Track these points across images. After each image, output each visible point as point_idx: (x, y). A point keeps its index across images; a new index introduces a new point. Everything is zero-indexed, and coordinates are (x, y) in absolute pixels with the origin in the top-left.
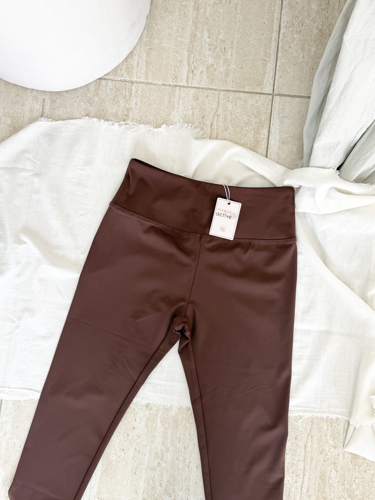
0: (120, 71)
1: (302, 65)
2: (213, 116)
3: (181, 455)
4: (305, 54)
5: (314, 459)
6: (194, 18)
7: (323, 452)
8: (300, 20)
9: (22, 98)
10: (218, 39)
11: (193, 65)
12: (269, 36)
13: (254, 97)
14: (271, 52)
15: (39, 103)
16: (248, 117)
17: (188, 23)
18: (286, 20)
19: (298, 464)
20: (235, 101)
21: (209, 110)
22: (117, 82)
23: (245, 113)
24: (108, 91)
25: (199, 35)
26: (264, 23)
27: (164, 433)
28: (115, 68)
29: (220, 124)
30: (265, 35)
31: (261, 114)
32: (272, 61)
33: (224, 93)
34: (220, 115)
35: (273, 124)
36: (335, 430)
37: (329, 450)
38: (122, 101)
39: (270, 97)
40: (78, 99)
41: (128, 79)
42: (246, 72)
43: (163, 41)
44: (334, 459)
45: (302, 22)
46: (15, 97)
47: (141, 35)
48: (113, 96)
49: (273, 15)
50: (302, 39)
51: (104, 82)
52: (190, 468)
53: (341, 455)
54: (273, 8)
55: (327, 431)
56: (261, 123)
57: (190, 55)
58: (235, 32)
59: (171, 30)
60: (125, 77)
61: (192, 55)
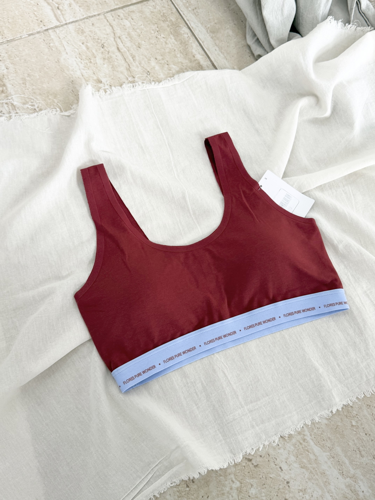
29: (129, 44)
34: (122, 35)
35: (188, 20)
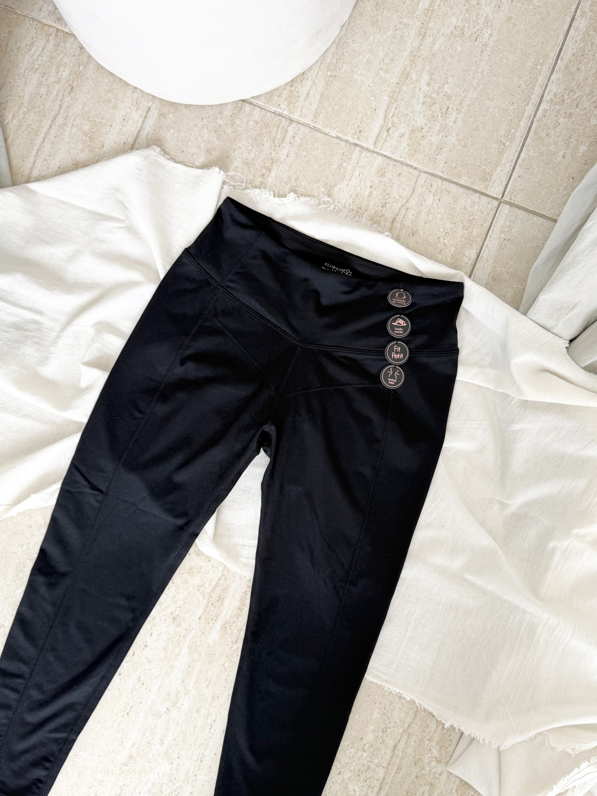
0: (277, 98)
1: (559, 168)
2: (400, 208)
3: (205, 707)
4: (568, 152)
5: (402, 770)
6: (414, 47)
7: (418, 763)
8: (575, 97)
9: (117, 96)
10: (442, 91)
11: (391, 120)
12: (521, 109)
13: (470, 196)
14: (517, 134)
15: (140, 112)
16: (453, 225)
17: (403, 53)
18: (554, 91)
19: (376, 770)
20: (439, 194)
21: (397, 197)
22: (268, 114)
23: (449, 216)
24: (251, 123)
25: (414, 76)
26: (519, 87)
27: (189, 667)
28: (271, 91)
30: (515, 106)
31: (473, 226)
32: (514, 149)
33: (426, 177)
36: (446, 736)
37: (429, 763)
38: (267, 145)
39: (496, 203)
40: (200, 123)
41: (286, 113)
42: (470, 154)
43: (356, 70)
44: (432, 777)
45: (578, 101)
46: (105, 91)
47: (326, 51)
48: (256, 133)
49: (537, 77)
50: (570, 127)
51: (247, 108)
52: (212, 730)
53: (444, 776)
54: (539, 67)
55: (433, 734)
56: (471, 238)
57: (392, 103)
58: (471, 87)
59: (373, 57)
60: (282, 109)
61: (395, 105)
